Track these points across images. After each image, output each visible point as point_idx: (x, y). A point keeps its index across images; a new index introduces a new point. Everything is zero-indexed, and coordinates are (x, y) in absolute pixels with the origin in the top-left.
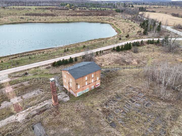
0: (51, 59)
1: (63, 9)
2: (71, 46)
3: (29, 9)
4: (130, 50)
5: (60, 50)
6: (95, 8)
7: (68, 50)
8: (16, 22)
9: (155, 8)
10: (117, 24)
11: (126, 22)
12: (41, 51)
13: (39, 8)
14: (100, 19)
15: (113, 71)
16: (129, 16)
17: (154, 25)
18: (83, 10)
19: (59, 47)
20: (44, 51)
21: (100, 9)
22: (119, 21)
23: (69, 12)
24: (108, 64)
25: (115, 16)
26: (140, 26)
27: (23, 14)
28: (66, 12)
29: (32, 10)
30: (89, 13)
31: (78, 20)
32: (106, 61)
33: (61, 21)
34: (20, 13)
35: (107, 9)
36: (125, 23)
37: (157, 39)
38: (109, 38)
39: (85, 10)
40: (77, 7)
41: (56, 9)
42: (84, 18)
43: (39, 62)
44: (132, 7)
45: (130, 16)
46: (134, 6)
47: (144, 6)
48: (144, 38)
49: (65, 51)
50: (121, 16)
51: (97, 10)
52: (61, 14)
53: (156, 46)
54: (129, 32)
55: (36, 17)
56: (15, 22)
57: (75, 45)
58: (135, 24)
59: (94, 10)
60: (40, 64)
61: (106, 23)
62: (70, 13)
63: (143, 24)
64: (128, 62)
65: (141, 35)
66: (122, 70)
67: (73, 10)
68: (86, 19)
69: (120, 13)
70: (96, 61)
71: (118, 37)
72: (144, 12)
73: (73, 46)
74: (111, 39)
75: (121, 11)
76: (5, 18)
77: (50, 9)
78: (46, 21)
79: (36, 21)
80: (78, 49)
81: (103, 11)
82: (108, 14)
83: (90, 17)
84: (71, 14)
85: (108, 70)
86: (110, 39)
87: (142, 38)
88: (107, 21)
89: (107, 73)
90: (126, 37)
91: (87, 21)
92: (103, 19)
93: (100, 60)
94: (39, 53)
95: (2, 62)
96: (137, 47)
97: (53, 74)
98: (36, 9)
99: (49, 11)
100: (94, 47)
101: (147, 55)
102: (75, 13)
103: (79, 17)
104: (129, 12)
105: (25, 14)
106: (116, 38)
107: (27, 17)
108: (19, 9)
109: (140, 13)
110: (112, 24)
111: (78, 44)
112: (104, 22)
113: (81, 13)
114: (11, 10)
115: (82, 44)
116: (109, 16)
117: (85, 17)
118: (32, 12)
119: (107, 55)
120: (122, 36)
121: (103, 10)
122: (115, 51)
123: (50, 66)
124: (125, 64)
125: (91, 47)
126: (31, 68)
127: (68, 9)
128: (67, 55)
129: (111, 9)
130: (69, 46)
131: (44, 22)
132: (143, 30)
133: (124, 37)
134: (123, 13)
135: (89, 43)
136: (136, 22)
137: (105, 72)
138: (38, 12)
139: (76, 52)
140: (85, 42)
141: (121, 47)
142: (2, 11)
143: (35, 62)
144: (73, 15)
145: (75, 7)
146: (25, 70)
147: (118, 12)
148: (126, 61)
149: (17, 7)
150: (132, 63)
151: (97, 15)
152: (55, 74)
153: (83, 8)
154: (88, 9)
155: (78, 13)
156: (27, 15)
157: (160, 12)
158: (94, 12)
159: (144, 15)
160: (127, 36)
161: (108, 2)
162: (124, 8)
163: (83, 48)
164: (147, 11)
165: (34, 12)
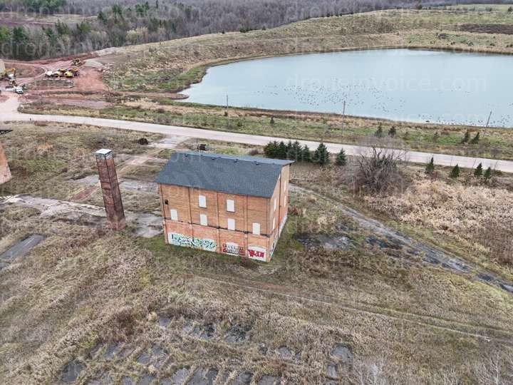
27: (456, 26)
34: (451, 21)
55: (490, 35)
76: (398, 34)
78: (511, 50)
105: (462, 26)
156: (465, 28)
165: (494, 21)
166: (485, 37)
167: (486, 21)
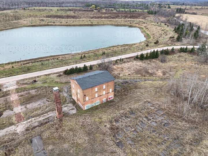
0: (64, 66)
1: (87, 11)
2: (89, 52)
3: (50, 10)
4: (157, 59)
5: (76, 57)
6: (123, 10)
7: (85, 56)
8: (36, 24)
9: (198, 9)
10: (148, 28)
11: (158, 25)
12: (56, 57)
13: (61, 10)
14: (129, 22)
15: (132, 83)
16: (163, 19)
17: (192, 29)
18: (110, 12)
19: (76, 53)
20: (59, 57)
21: (129, 10)
22: (150, 24)
23: (93, 14)
24: (127, 74)
25: (146, 18)
26: (174, 31)
27: (44, 16)
28: (91, 14)
29: (54, 12)
30: (117, 15)
31: (103, 23)
32: (125, 70)
33: (84, 24)
34: (41, 14)
35: (137, 10)
36: (157, 27)
37: (192, 47)
38: (135, 44)
39: (112, 12)
40: (103, 9)
41: (80, 10)
42: (110, 21)
43: (51, 69)
44: (169, 7)
45: (165, 19)
46: (172, 6)
47: (183, 7)
48: (177, 45)
49: (81, 58)
50: (154, 19)
51: (126, 12)
52: (85, 16)
53: (190, 55)
54: (160, 37)
55: (57, 19)
56: (34, 24)
57: (93, 51)
58: (168, 29)
59: (122, 11)
60: (51, 71)
61: (135, 27)
62: (95, 15)
63: (178, 28)
64: (151, 73)
65: (174, 42)
66: (143, 82)
67: (99, 11)
68: (112, 22)
69: (153, 15)
70: (114, 70)
71: (146, 43)
72: (181, 14)
73: (92, 52)
74: (137, 45)
75: (154, 13)
76: (24, 20)
77: (72, 10)
78: (67, 24)
79: (57, 24)
80: (96, 56)
81: (132, 13)
82: (138, 16)
83: (117, 19)
84: (95, 17)
85: (126, 81)
86: (135, 46)
87: (174, 45)
88: (136, 25)
89: (125, 84)
90: (155, 43)
91: (113, 24)
92: (132, 22)
93: (119, 70)
94: (53, 59)
95: (13, 67)
96: (166, 56)
97: (64, 83)
98: (58, 10)
99: (71, 13)
100: (115, 54)
101: (176, 65)
102: (100, 15)
103: (105, 19)
104: (163, 14)
105: (46, 16)
106: (143, 44)
107: (48, 19)
108: (40, 10)
109: (177, 15)
110: (141, 27)
111: (98, 50)
112: (132, 25)
113: (106, 15)
114: (32, 11)
115: (102, 50)
116: (139, 18)
117: (112, 19)
118: (53, 13)
119: (128, 64)
120: (151, 43)
121: (133, 11)
122: (138, 60)
123: (62, 74)
124: (147, 76)
125: (112, 54)
126: (42, 76)
127: (93, 11)
128: (83, 62)
129: (143, 10)
130: (87, 52)
131: (65, 25)
132: (176, 36)
133: (152, 43)
134: (157, 15)
135: (110, 49)
136: (170, 26)
137: (122, 83)
138: (59, 13)
139: (94, 59)
140: (106, 49)
141: (145, 56)
142: (22, 12)
143: (47, 69)
144: (98, 17)
145: (101, 8)
146: (35, 77)
147: (150, 14)
148: (150, 71)
149: (38, 8)
150: (156, 74)
151: (126, 17)
152: (66, 83)
153: (110, 9)
154: (116, 10)
155: (103, 15)
157: (203, 14)
158: (122, 13)
159: (181, 18)
160: (157, 43)
161: (140, 2)
162: (158, 9)
163: (103, 55)
164: (186, 13)
165: (55, 14)
166: (57, 20)
167: (53, 14)
